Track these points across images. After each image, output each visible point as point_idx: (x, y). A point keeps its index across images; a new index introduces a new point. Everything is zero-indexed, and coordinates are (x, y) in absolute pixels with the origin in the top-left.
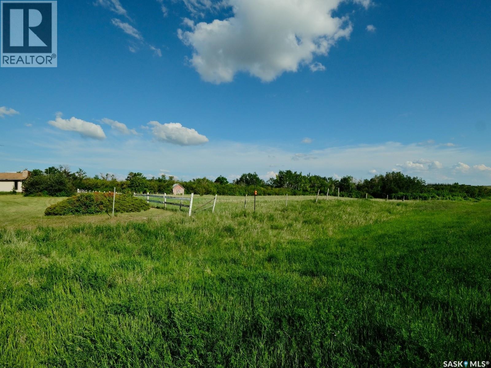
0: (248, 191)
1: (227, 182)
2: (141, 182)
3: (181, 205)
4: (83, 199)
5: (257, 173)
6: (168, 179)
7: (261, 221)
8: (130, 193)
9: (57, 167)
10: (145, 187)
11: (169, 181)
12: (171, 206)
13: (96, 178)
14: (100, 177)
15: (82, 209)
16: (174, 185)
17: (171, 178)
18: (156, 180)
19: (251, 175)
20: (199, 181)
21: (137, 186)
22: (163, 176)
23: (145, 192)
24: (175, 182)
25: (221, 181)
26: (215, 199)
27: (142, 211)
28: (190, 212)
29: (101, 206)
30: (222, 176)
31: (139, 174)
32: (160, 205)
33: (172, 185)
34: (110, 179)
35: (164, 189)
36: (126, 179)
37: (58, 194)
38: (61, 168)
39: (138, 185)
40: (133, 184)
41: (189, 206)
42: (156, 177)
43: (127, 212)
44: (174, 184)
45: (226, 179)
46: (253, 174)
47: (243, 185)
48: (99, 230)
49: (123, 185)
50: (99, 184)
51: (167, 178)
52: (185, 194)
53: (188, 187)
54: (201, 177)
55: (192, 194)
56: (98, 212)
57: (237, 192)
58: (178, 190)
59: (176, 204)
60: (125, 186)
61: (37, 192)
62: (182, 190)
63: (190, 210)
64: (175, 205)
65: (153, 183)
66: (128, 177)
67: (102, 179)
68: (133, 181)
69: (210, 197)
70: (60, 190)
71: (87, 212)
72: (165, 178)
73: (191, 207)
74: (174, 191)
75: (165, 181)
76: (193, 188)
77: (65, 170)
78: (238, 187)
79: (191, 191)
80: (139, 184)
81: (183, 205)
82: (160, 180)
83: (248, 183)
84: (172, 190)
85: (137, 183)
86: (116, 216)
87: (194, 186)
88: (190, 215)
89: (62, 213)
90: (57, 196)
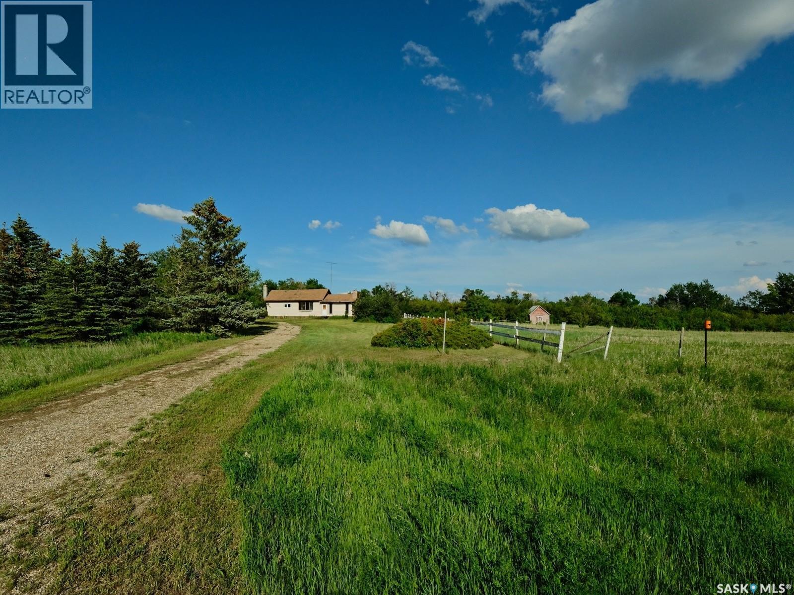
0: (687, 319)
1: (637, 302)
2: (481, 304)
3: (543, 343)
4: (409, 327)
5: (711, 282)
6: (521, 299)
7: (725, 385)
8: (466, 319)
9: (383, 286)
10: (487, 311)
11: (524, 301)
12: (526, 344)
13: (425, 298)
14: (429, 298)
15: (408, 341)
16: (532, 308)
17: (527, 297)
18: (503, 300)
19: (696, 286)
20: (576, 300)
21: (476, 310)
22: (514, 294)
23: (486, 319)
24: (534, 303)
25: (622, 299)
26: (610, 335)
27: (483, 349)
28: (560, 355)
29: (430, 338)
30: (625, 291)
31: (478, 292)
32: (509, 340)
33: (529, 308)
34: (440, 299)
35: (516, 314)
36: (461, 300)
37: (384, 319)
38: (388, 286)
39: (477, 308)
40: (470, 306)
41: (557, 345)
42: (503, 296)
43: (461, 348)
44: (532, 306)
45: (634, 296)
46: (699, 284)
47: (675, 308)
48: (427, 372)
49: (456, 308)
50: (428, 307)
51: (521, 297)
52: (551, 323)
53: (556, 312)
54: (581, 294)
55: (564, 325)
56: (426, 345)
57: (660, 323)
58: (539, 317)
59: (535, 341)
60: (459, 309)
61: (365, 317)
62: (546, 317)
63: (560, 351)
64: (532, 341)
65: (498, 305)
66: (463, 297)
67: (431, 299)
68: (470, 302)
69: (600, 330)
70: (386, 315)
71: (414, 345)
72: (517, 297)
73: (561, 346)
74: (532, 317)
75: (517, 302)
76: (565, 313)
77: (391, 289)
78: (662, 312)
79: (562, 319)
80: (479, 307)
81: (547, 343)
82: (508, 301)
83: (686, 302)
84: (529, 316)
85: (476, 305)
86: (447, 353)
87: (568, 310)
88: (560, 362)
89: (387, 344)
90: (384, 322)
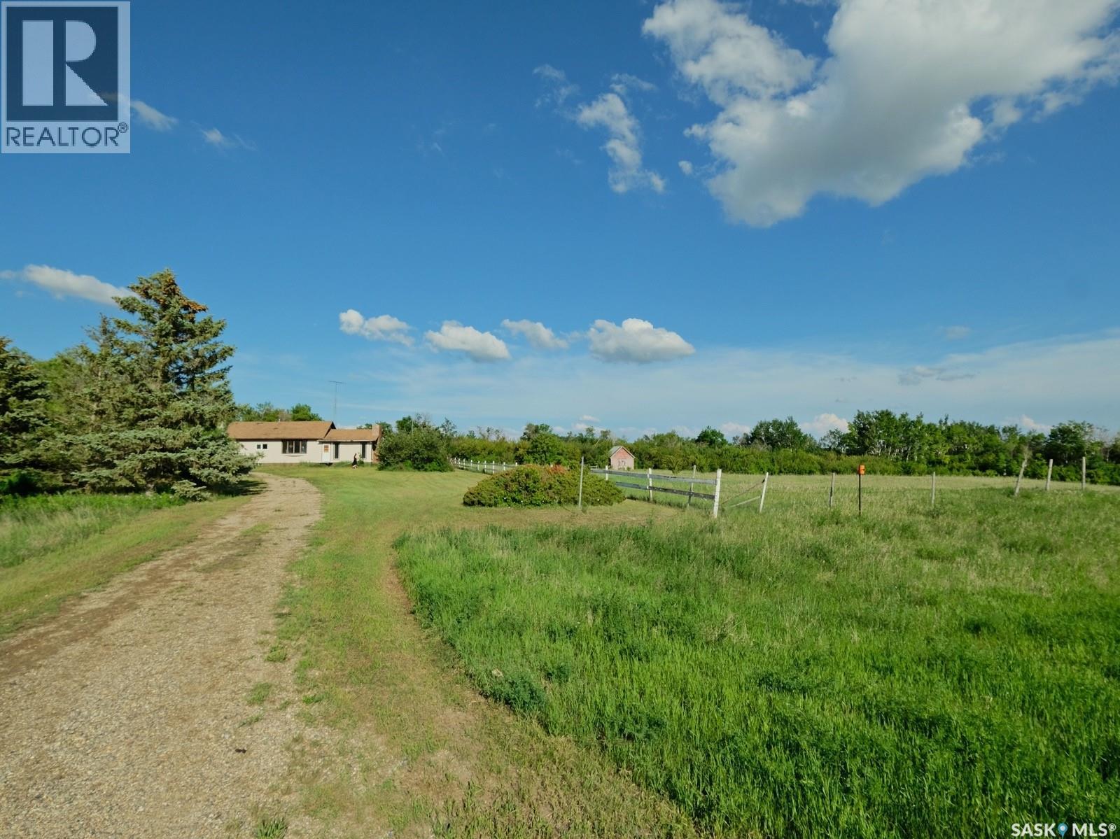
0: (778, 462)
1: (724, 442)
2: (550, 444)
3: (691, 494)
5: (796, 420)
6: (598, 437)
9: (414, 418)
10: (559, 454)
11: (602, 441)
13: (472, 436)
14: (477, 435)
16: (614, 449)
17: (605, 434)
18: (575, 440)
19: (781, 424)
20: (661, 440)
21: (544, 452)
22: (590, 430)
24: (614, 442)
25: (708, 439)
28: (716, 510)
30: (713, 428)
31: (545, 428)
33: (609, 448)
34: (493, 438)
35: (593, 457)
36: (522, 438)
37: (426, 466)
38: (419, 418)
39: (545, 449)
40: (536, 447)
42: (576, 433)
44: (612, 446)
45: (722, 436)
46: (784, 421)
47: (761, 448)
49: (517, 449)
50: (479, 448)
51: (597, 434)
52: (636, 467)
53: (641, 454)
54: (665, 431)
55: (650, 469)
57: (752, 466)
58: (622, 461)
59: (680, 492)
60: (521, 451)
61: (398, 463)
62: (630, 461)
63: (716, 504)
64: (674, 493)
65: (571, 446)
66: (525, 434)
67: (482, 438)
68: (536, 442)
70: (429, 460)
72: (593, 435)
74: (614, 460)
75: (593, 442)
76: (650, 456)
77: (425, 423)
78: (752, 453)
79: (647, 463)
80: (548, 448)
82: (582, 440)
83: (771, 441)
84: (610, 459)
85: (543, 445)
86: (584, 511)
87: (654, 451)
90: (426, 470)
